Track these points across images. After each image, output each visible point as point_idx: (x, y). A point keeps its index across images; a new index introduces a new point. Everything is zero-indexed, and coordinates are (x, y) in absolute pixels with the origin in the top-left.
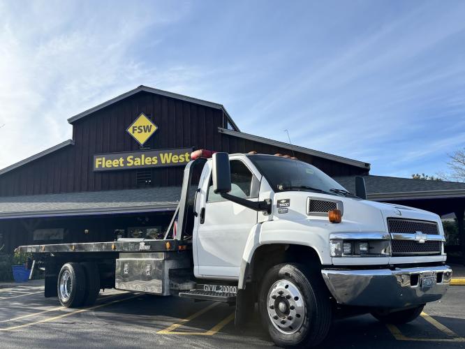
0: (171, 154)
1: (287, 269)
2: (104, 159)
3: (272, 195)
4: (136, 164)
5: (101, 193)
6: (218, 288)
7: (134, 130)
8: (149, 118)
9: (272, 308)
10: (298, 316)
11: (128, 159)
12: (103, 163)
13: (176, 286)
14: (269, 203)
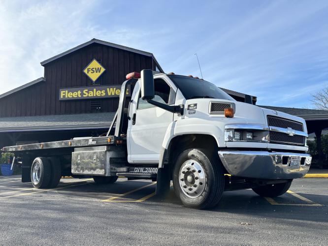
0: (115, 89)
1: (194, 152)
2: (67, 91)
3: (184, 102)
4: (90, 95)
5: (64, 116)
6: (145, 170)
7: (88, 71)
8: (99, 63)
9: (182, 180)
10: (201, 184)
11: (84, 92)
12: (66, 94)
13: (114, 169)
14: (182, 107)
